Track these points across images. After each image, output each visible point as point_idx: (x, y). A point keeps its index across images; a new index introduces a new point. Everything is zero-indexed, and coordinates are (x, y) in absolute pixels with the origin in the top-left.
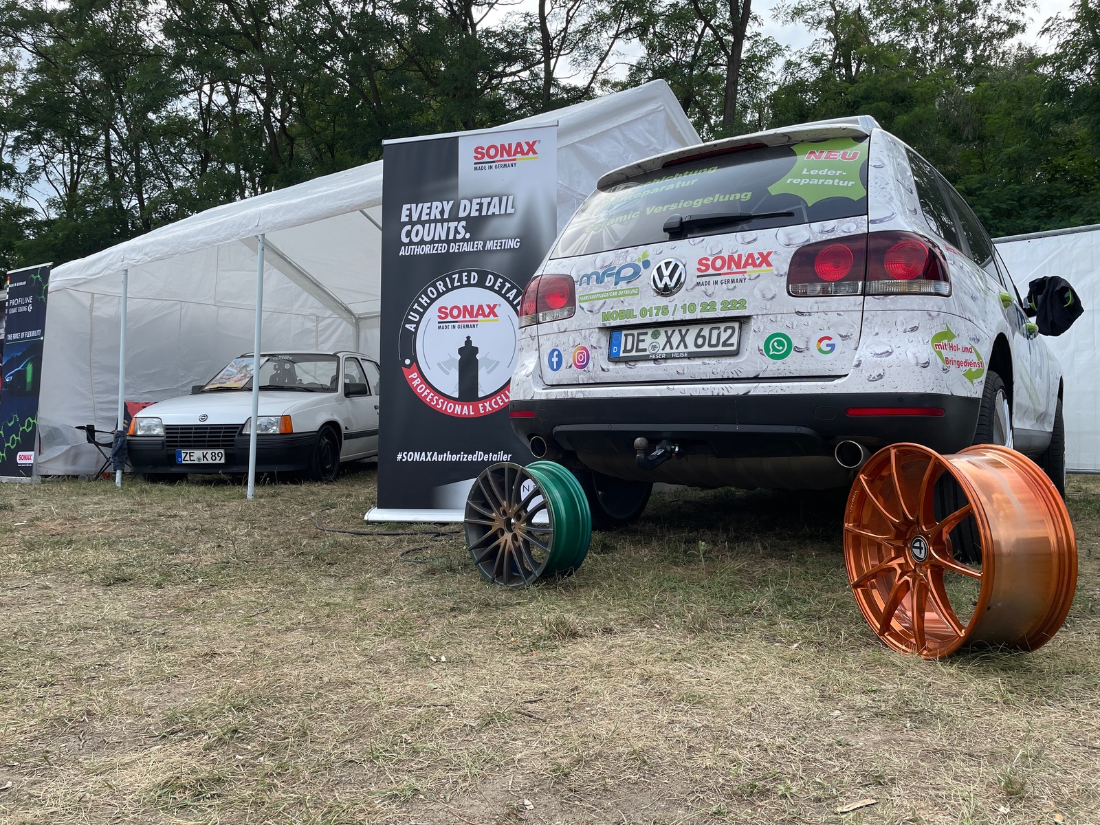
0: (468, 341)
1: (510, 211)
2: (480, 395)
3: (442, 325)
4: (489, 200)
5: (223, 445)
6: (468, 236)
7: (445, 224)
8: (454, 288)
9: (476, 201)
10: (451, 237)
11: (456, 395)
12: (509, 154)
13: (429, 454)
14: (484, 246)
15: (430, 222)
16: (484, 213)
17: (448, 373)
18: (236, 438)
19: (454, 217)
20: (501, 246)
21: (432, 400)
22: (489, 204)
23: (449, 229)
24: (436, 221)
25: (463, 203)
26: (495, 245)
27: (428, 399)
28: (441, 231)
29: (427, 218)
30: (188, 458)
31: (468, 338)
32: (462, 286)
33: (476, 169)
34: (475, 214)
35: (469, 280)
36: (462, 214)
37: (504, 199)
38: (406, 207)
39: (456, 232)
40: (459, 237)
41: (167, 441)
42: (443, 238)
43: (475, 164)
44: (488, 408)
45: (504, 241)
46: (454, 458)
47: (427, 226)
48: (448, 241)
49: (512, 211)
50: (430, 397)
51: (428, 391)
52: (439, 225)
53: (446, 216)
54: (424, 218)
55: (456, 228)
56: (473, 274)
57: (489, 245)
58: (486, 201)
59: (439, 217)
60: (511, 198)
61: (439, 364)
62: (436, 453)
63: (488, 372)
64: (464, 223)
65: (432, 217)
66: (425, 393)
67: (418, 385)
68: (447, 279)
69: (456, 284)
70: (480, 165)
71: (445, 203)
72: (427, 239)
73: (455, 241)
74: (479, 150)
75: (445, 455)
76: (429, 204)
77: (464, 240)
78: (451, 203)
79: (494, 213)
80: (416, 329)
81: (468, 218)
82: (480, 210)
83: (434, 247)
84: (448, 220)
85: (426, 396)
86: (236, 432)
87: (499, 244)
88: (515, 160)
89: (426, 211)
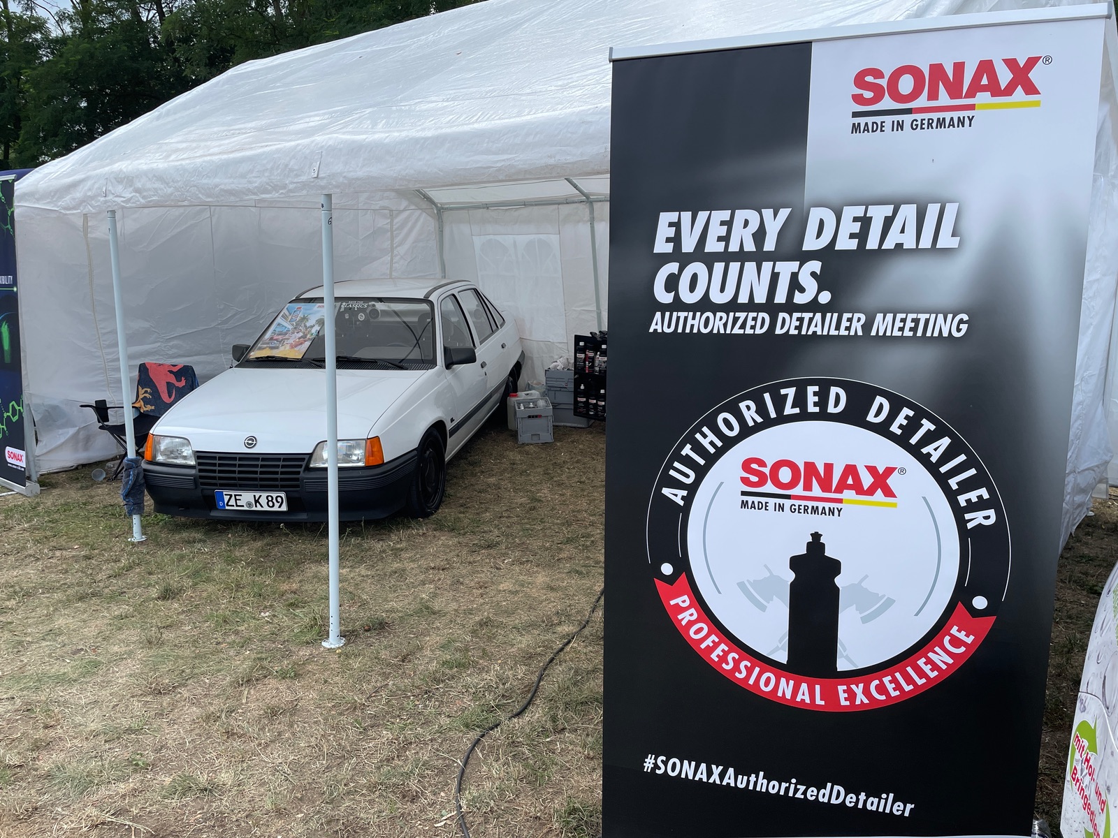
0: (816, 544)
1: (945, 241)
2: (842, 665)
3: (750, 499)
4: (888, 210)
5: (283, 486)
6: (825, 297)
7: (767, 266)
8: (782, 419)
9: (850, 212)
10: (780, 298)
11: (782, 657)
12: (954, 91)
13: (717, 771)
14: (867, 327)
15: (727, 257)
16: (872, 244)
17: (763, 608)
18: (302, 475)
19: (791, 249)
20: (914, 329)
21: (723, 659)
22: (888, 222)
23: (775, 277)
24: (742, 256)
25: (815, 215)
26: (898, 324)
27: (714, 656)
28: (755, 283)
29: (720, 247)
30: (232, 502)
31: (816, 536)
32: (804, 416)
33: (856, 128)
34: (846, 243)
35: (822, 403)
36: (811, 243)
37: (932, 211)
38: (666, 218)
39: (795, 285)
40: (799, 299)
41: (201, 477)
42: (760, 298)
43: (855, 115)
44: (860, 698)
45: (923, 317)
46: (774, 787)
47: (719, 267)
48: (771, 308)
49: (953, 243)
50: (719, 651)
51: (713, 637)
52: (750, 266)
53: (770, 245)
54: (713, 246)
55: (794, 276)
56: (834, 390)
57: (882, 325)
58: (878, 214)
59: (750, 246)
60: (951, 210)
61: (742, 585)
62: (731, 771)
63: (865, 620)
64: (816, 266)
65: (734, 247)
66: (709, 642)
67: (691, 623)
68: (767, 396)
69: (789, 410)
70: (870, 120)
71: (768, 213)
72: (717, 298)
73: (790, 307)
74: (869, 79)
75: (753, 778)
76: (725, 214)
77: (813, 306)
78: (784, 213)
79: (899, 246)
80: (689, 500)
81: (828, 254)
82: (862, 236)
83: (736, 320)
84: (774, 257)
85: (710, 650)
86: (300, 466)
87: (909, 324)
88: (972, 107)
89: (716, 230)
